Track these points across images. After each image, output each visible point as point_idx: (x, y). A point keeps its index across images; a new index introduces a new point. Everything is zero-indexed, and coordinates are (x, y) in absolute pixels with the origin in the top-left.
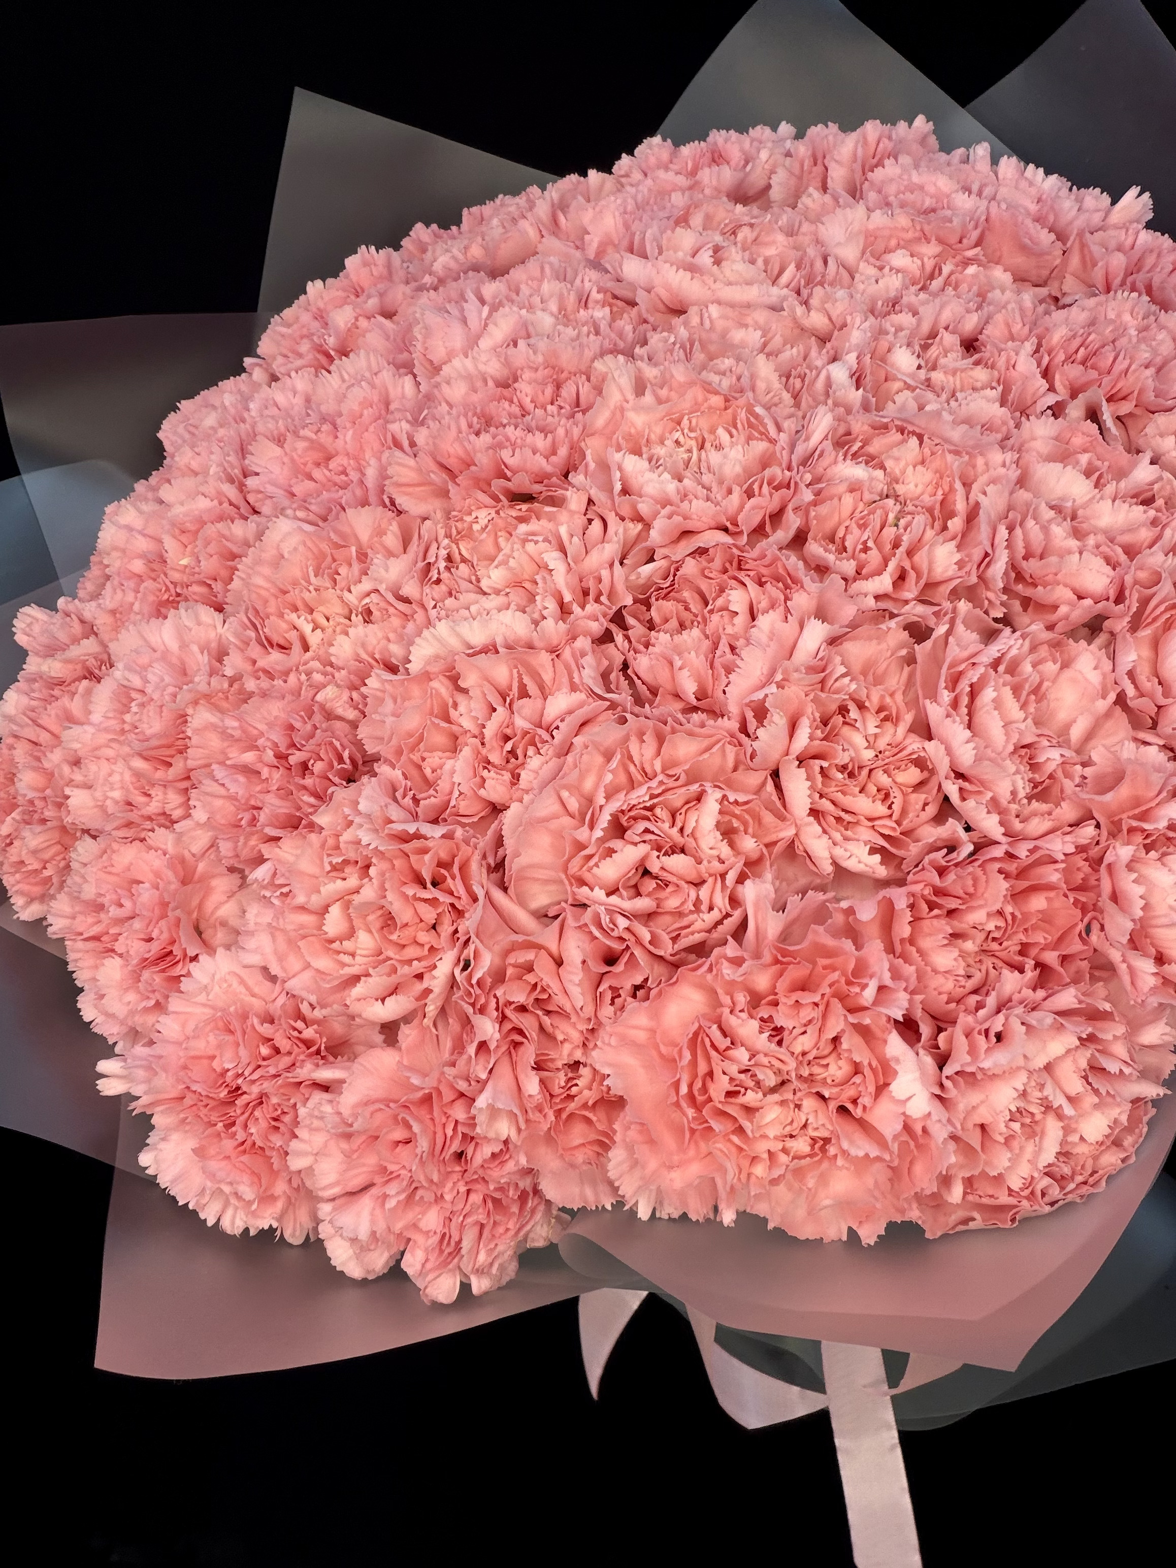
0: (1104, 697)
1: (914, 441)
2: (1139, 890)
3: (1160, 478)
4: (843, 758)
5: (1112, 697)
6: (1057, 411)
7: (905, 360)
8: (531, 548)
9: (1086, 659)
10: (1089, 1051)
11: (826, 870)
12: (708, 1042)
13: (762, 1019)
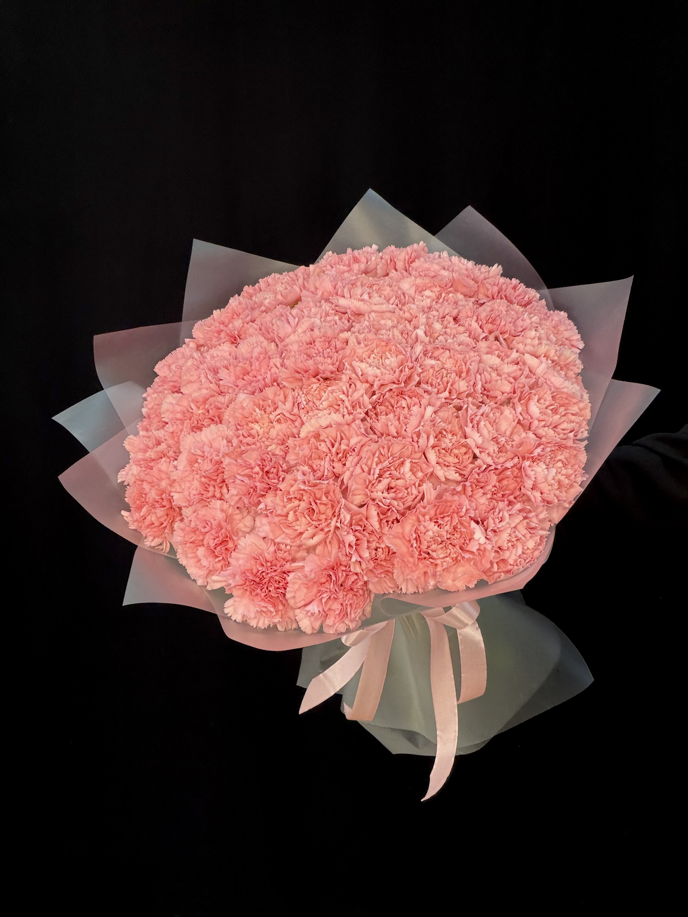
0: (514, 421)
1: (448, 351)
2: (533, 473)
3: (520, 356)
4: (444, 446)
5: (516, 421)
6: (486, 338)
7: (438, 326)
8: (335, 394)
9: (507, 411)
10: (526, 521)
11: (443, 479)
12: (419, 532)
13: (435, 522)
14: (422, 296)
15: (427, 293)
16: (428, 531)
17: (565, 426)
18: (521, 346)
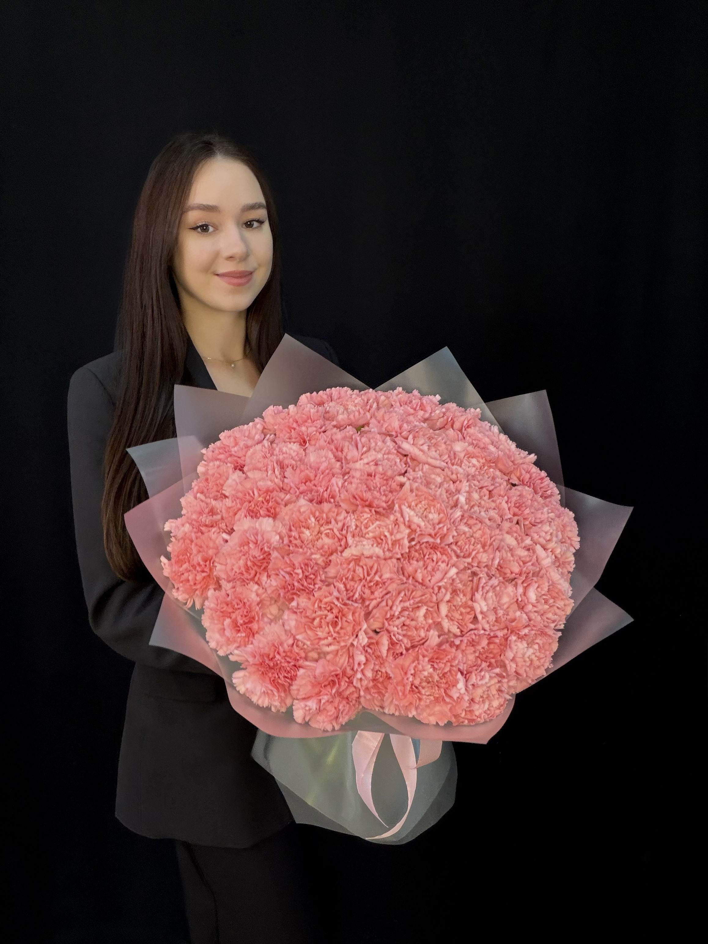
0: (513, 599)
2: (516, 647)
3: (532, 544)
4: (455, 603)
5: (515, 600)
6: (510, 520)
7: (476, 496)
8: (381, 529)
9: (510, 589)
10: (499, 684)
11: (446, 630)
12: (416, 669)
13: (432, 665)
14: (469, 463)
15: (474, 461)
16: (424, 670)
17: (550, 615)
18: (536, 536)
